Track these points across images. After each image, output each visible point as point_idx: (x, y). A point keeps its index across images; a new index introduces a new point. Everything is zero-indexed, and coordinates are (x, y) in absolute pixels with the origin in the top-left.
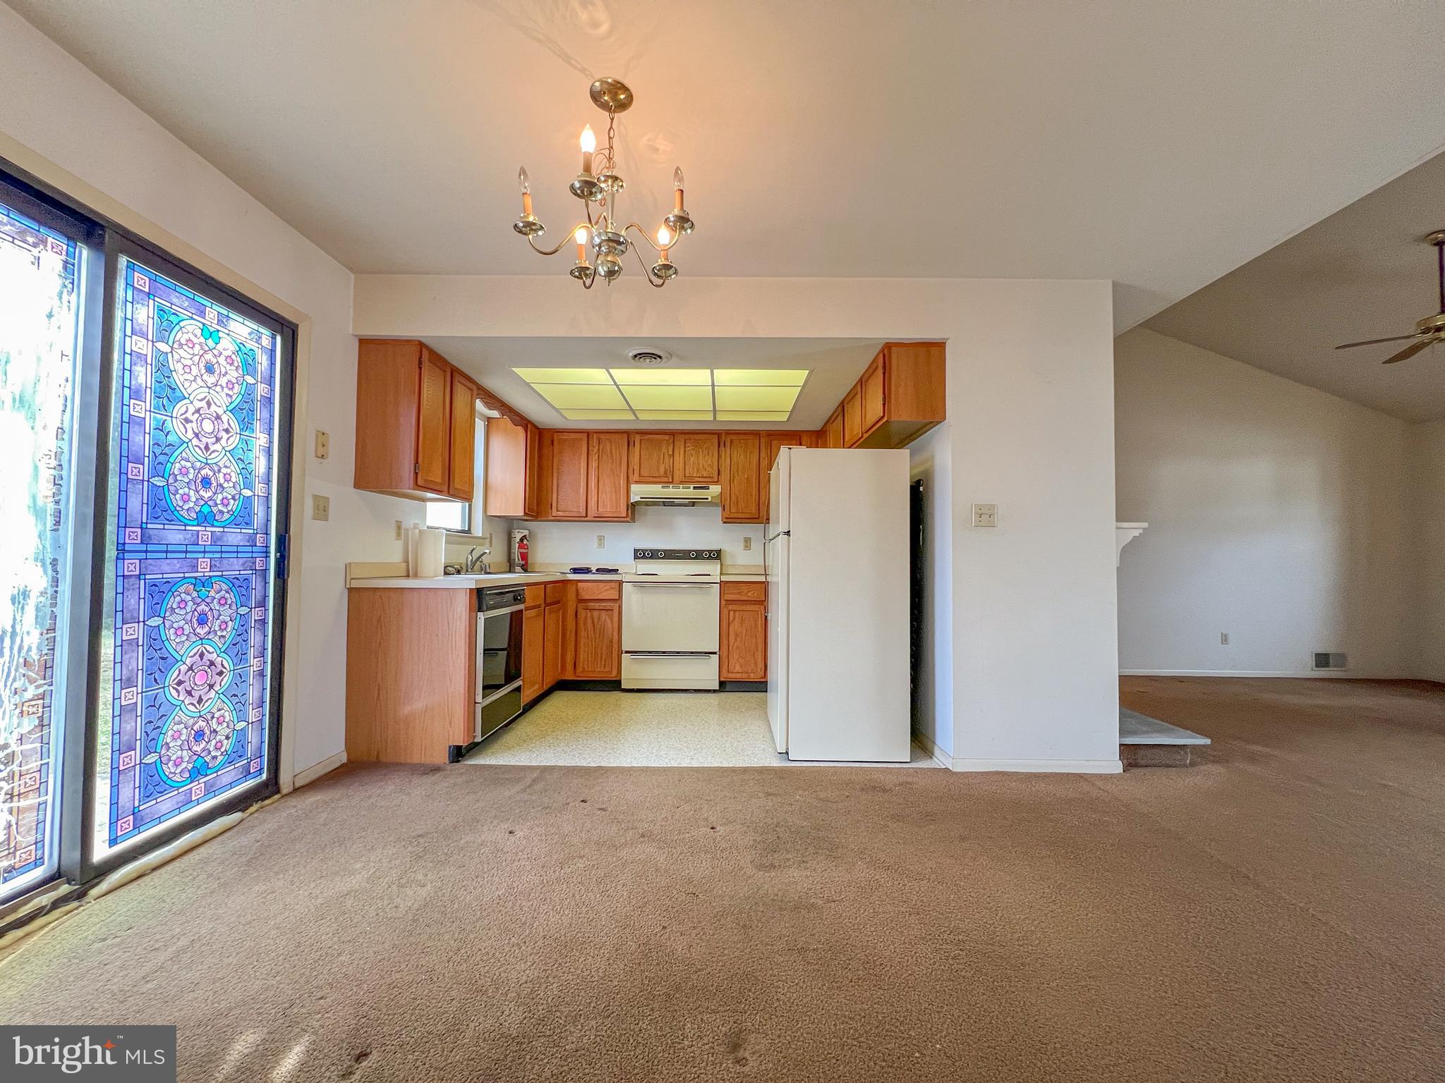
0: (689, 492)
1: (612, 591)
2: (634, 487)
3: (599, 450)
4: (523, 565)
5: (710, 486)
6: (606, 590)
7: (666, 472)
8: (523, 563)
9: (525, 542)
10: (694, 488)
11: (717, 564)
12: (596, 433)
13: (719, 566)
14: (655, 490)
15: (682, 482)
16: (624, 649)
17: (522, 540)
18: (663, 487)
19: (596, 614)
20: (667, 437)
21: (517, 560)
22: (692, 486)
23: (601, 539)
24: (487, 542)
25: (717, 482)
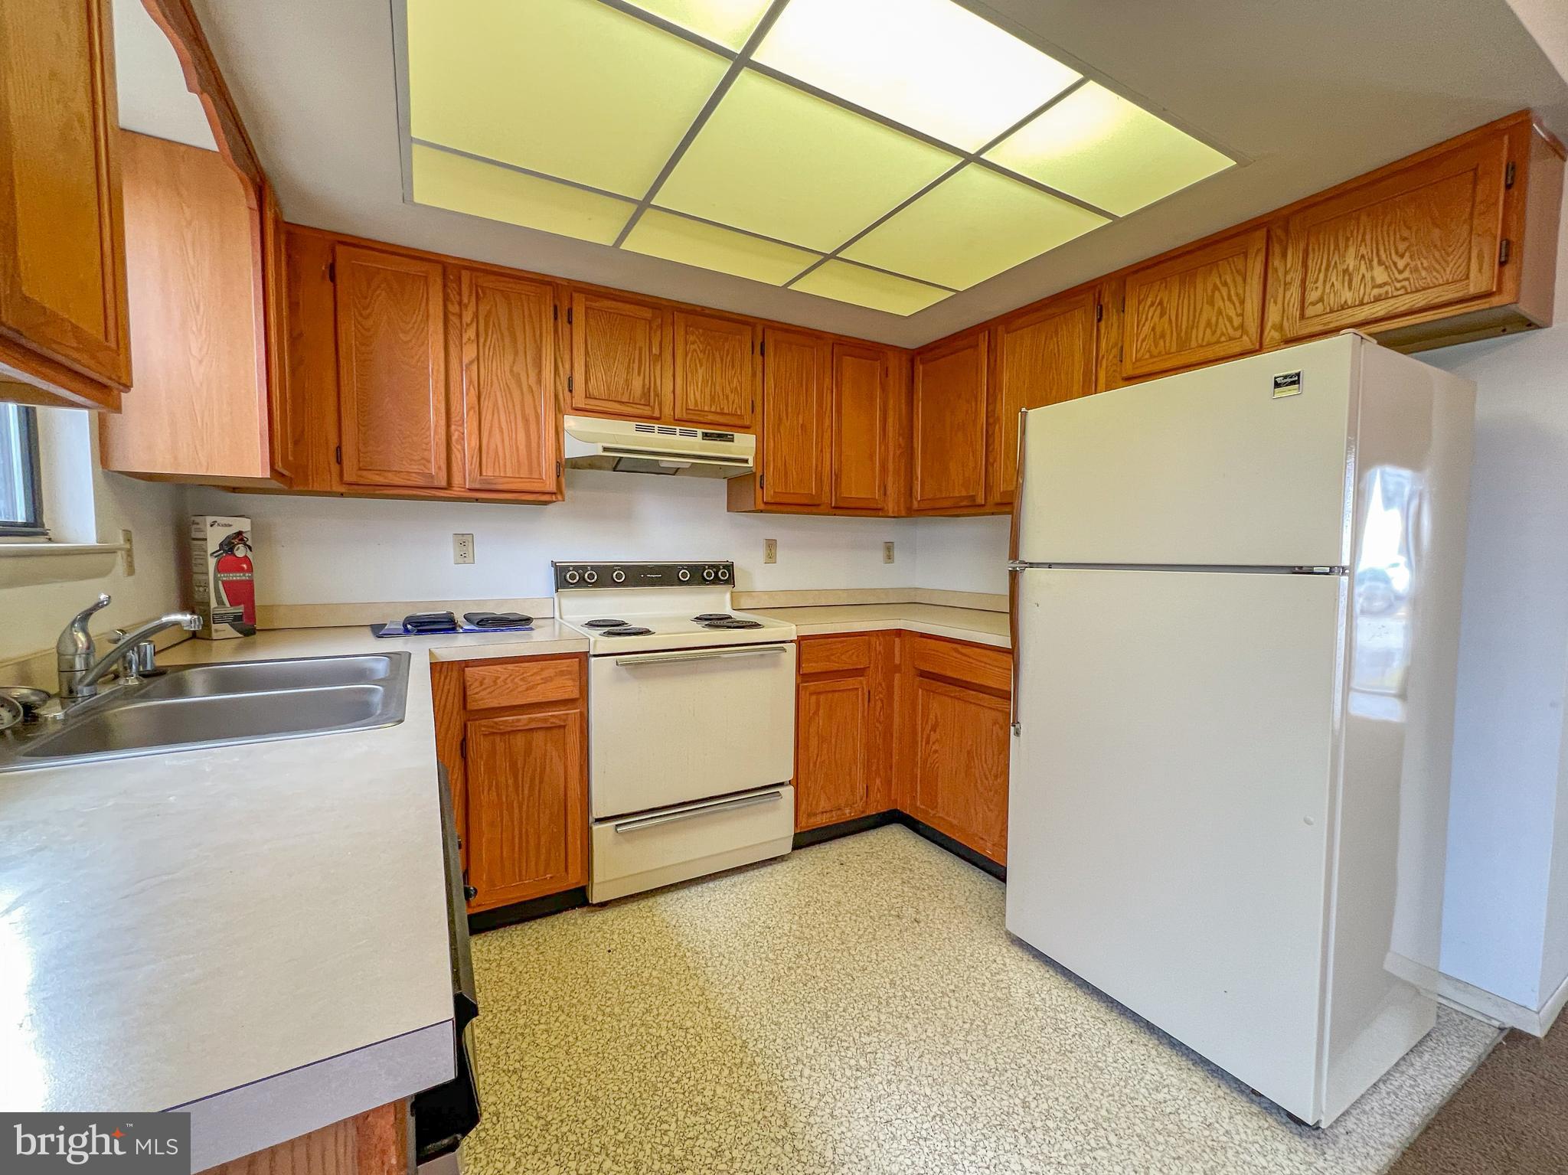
0: (693, 443)
1: (559, 681)
2: (571, 422)
3: (476, 315)
4: (238, 618)
5: (735, 434)
6: (546, 680)
7: (646, 394)
8: (240, 609)
9: (240, 552)
10: (706, 436)
11: (725, 592)
12: (466, 268)
13: (728, 596)
14: (624, 434)
15: (679, 421)
16: (597, 811)
17: (228, 546)
18: (639, 429)
19: (519, 741)
20: (648, 314)
21: (213, 604)
22: (700, 432)
23: (464, 543)
24: (120, 560)
25: (748, 427)
